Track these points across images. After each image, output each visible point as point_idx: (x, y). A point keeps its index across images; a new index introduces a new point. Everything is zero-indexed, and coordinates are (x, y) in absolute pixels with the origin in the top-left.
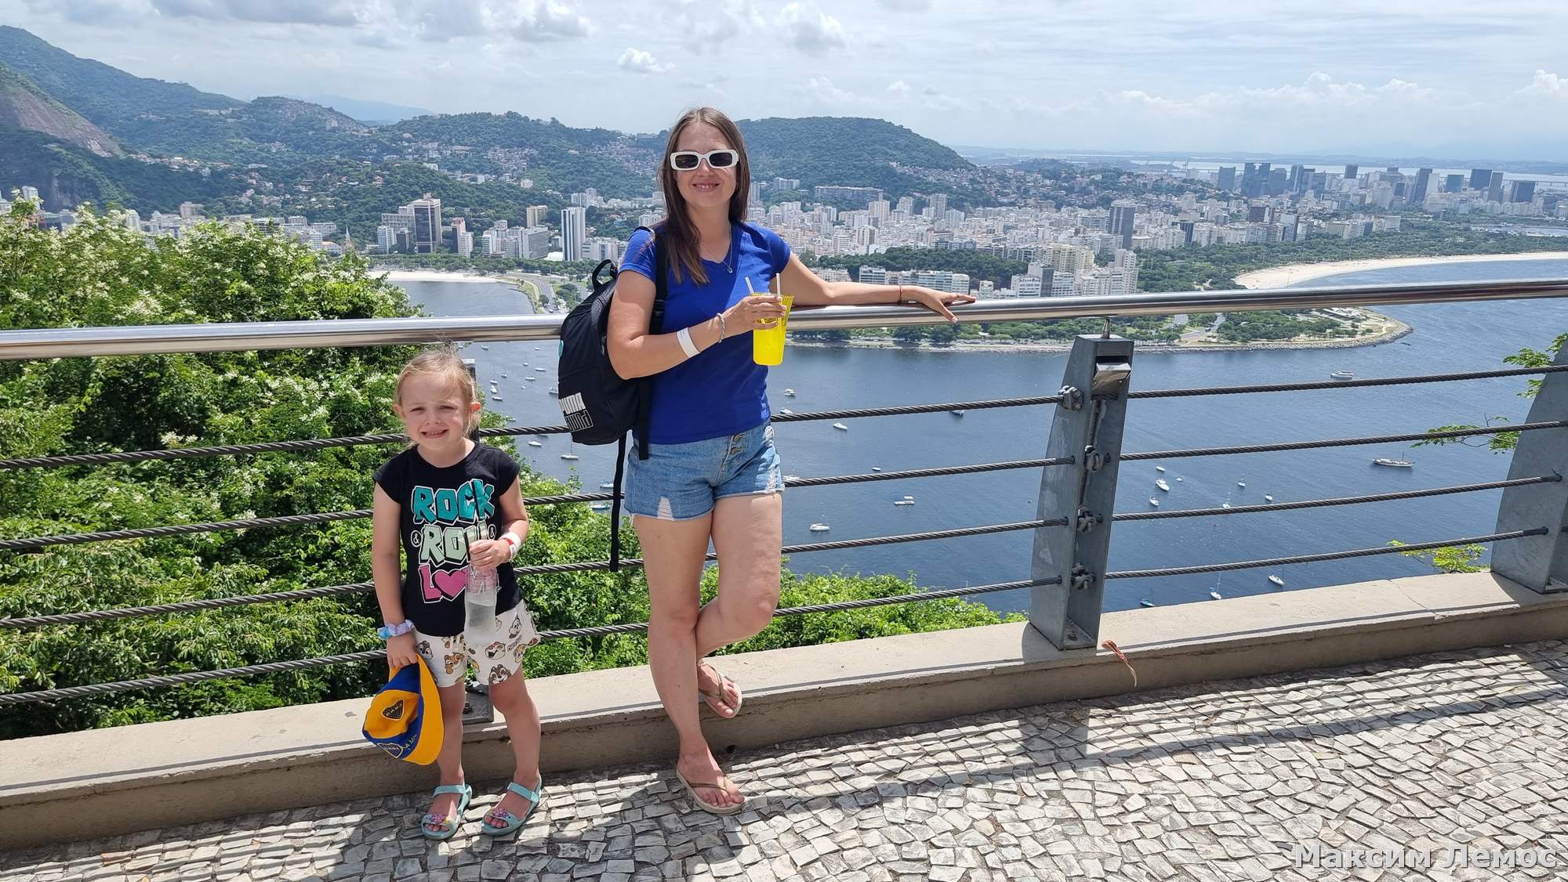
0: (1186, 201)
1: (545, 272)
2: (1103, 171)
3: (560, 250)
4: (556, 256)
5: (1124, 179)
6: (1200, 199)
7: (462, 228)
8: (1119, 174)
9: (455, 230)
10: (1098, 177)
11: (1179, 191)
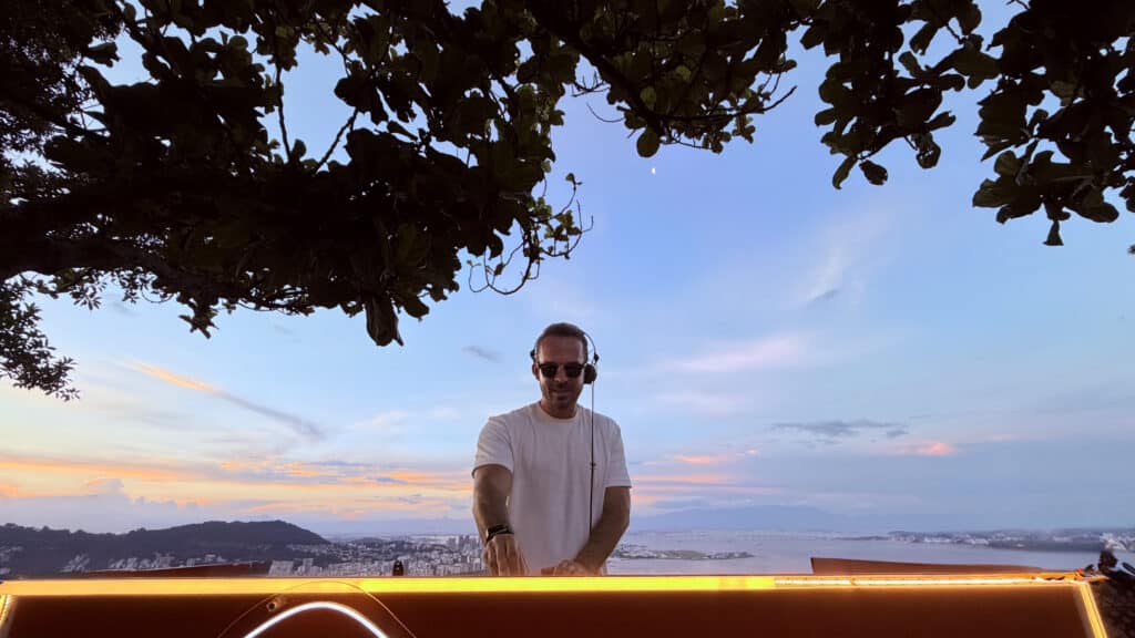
0: (434, 555)
2: (396, 542)
5: (406, 546)
6: (441, 553)
8: (403, 543)
10: (393, 545)
11: (430, 550)
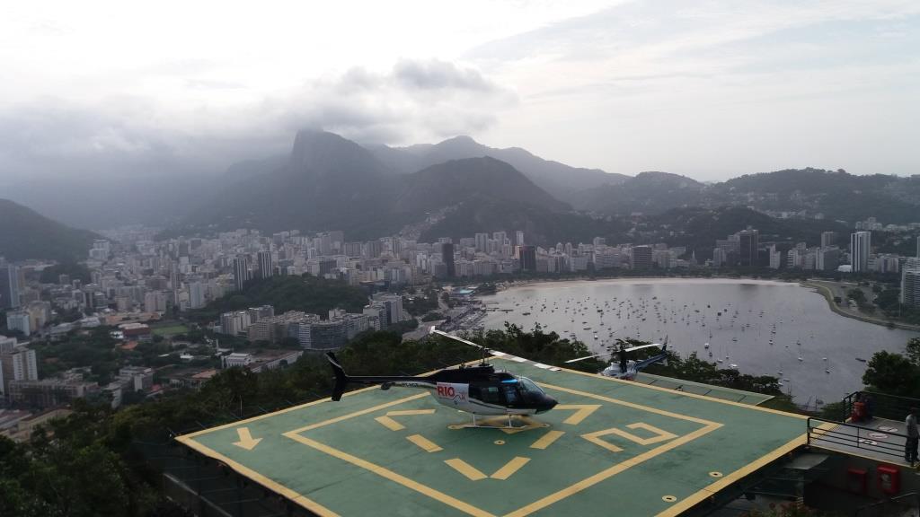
1: (838, 279)
3: (850, 264)
4: (846, 268)
7: (773, 248)
9: (768, 250)
